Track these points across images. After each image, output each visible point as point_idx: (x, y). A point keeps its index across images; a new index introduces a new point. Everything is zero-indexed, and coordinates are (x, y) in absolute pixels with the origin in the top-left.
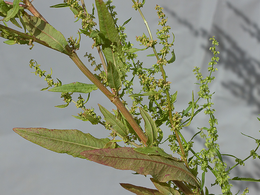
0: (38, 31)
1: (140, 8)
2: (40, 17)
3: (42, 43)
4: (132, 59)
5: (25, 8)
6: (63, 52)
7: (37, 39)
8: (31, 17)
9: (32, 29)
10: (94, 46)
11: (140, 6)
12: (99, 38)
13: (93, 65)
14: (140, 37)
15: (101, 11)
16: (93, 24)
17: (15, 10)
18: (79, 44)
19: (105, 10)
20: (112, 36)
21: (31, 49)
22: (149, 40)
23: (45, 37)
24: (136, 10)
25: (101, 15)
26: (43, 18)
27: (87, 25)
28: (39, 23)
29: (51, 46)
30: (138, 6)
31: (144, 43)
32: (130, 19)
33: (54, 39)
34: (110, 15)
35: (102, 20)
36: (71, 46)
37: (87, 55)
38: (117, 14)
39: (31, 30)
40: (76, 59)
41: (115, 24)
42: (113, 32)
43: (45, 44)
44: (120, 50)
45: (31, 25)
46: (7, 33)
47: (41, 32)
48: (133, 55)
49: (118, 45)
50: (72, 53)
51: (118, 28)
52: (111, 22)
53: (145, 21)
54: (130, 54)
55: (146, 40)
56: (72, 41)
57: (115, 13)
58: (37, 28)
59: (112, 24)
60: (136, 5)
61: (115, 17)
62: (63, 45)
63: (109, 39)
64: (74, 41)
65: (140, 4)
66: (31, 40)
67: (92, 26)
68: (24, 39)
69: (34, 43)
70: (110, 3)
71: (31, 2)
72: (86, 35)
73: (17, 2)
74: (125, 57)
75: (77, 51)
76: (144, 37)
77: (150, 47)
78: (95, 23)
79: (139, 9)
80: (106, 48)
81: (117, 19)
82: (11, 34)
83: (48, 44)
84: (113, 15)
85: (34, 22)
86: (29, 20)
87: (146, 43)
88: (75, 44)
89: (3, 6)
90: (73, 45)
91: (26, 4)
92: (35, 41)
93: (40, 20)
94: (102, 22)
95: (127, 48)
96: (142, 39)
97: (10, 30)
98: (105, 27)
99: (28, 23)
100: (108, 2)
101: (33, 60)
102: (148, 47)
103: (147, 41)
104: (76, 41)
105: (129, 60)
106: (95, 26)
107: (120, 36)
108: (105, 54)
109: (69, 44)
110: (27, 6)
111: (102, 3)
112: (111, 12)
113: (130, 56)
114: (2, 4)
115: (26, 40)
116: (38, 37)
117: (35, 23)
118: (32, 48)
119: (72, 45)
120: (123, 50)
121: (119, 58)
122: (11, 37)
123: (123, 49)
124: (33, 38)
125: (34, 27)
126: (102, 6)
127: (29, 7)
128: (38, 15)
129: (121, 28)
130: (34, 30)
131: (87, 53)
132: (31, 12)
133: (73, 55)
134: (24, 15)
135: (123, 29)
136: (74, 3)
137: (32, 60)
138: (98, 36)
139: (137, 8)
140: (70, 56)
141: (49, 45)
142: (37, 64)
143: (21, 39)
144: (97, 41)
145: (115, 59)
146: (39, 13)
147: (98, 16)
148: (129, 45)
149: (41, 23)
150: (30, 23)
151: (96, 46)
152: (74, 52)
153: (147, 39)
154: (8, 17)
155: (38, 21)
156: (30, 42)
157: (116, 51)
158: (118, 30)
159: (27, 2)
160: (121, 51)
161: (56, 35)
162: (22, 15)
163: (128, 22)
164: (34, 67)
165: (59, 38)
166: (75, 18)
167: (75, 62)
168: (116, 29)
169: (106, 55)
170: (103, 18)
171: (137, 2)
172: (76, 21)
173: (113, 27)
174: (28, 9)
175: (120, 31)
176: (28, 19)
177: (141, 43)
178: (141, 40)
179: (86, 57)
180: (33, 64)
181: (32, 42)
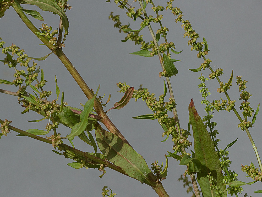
0: (113, 152)
1: (248, 128)
2: (117, 133)
3: (117, 169)
4: (236, 194)
5: (99, 120)
6: (145, 182)
7: (110, 164)
8: (105, 132)
9: (106, 148)
10: (187, 173)
11: (248, 125)
12: (192, 164)
13: (189, 192)
14: (246, 166)
15: (197, 129)
16: (187, 144)
17: (82, 126)
18: (166, 171)
19: (203, 128)
20: (211, 162)
21: (101, 177)
22: (257, 172)
23: (121, 160)
24: (243, 131)
25: (197, 135)
26: (121, 135)
27: (179, 146)
28: (114, 142)
29: (129, 174)
30: (245, 125)
31: (252, 175)
32: (236, 141)
33: (133, 165)
34: (208, 134)
35: (198, 140)
36: (155, 174)
37: (182, 179)
38: (219, 133)
39: (105, 150)
40: (161, 192)
41: (214, 146)
42: (212, 157)
43: (121, 171)
44: (220, 181)
45: (105, 142)
46: (72, 154)
47: (117, 153)
48: (238, 189)
49: (218, 174)
50: (156, 184)
51: (219, 152)
52: (210, 144)
53: (254, 146)
54: (234, 187)
55: (253, 171)
56: (157, 168)
57: (216, 132)
58: (111, 148)
59: (210, 147)
60: (242, 124)
61: (215, 137)
62: (144, 173)
63: (207, 166)
64: (160, 167)
65: (248, 123)
66: (102, 165)
67: (186, 146)
68: (94, 162)
69: (106, 168)
70: (210, 118)
71: (106, 112)
72: (177, 159)
73: (85, 115)
74: (227, 190)
75: (162, 181)
76: (252, 167)
77: (258, 180)
78: (190, 142)
79: (246, 129)
80: (203, 177)
81: (218, 140)
82: (77, 155)
83: (125, 170)
84: (213, 134)
85: (109, 139)
86: (103, 136)
87: (255, 176)
88: (161, 172)
89: (69, 116)
90: (158, 173)
91: (100, 115)
92: (108, 166)
93: (116, 137)
94: (198, 144)
95: (229, 180)
96: (250, 170)
97: (75, 150)
98: (202, 149)
99: (102, 140)
100: (207, 117)
101: (107, 187)
102: (256, 180)
103: (255, 172)
104: (162, 167)
105: (232, 195)
106: (189, 146)
107: (221, 163)
108: (200, 185)
109: (153, 172)
110: (101, 118)
111: (198, 119)
112: (211, 131)
113: (233, 190)
114: (68, 114)
115: (96, 164)
116: (111, 161)
117: (110, 141)
118: (103, 175)
119: (156, 172)
120: (224, 182)
121: (217, 193)
122: (77, 159)
123: (224, 180)
124: (104, 163)
125: (108, 146)
126: (198, 123)
127: (103, 119)
128: (115, 131)
129: (222, 152)
130: (108, 150)
131: (182, 176)
132: (106, 126)
133: (158, 186)
134: (97, 129)
135: (226, 154)
136: (163, 117)
137: (105, 187)
138: (191, 161)
139: (245, 128)
140: (154, 187)
141: (125, 172)
142: (112, 192)
143: (89, 162)
144: (191, 168)
145: (213, 192)
146: (116, 129)
147: (194, 135)
148: (232, 177)
149: (118, 141)
150: (103, 140)
151: (189, 174)
152: (159, 182)
153: (256, 170)
154: (73, 135)
155: (114, 138)
156: (100, 167)
157: (214, 184)
158: (219, 154)
159: (101, 112)
160: (222, 183)
161: (136, 159)
162: (94, 128)
163: (233, 144)
164: (108, 196)
165: (140, 163)
166: (162, 136)
167: (159, 195)
168: (216, 153)
169: (202, 187)
170: (199, 139)
171: (245, 120)
172: (164, 141)
173: (212, 151)
174: (101, 122)
175: (221, 156)
176: (101, 134)
177: (248, 175)
178: (248, 171)
179: (181, 181)
180: (106, 192)
181: (104, 167)
